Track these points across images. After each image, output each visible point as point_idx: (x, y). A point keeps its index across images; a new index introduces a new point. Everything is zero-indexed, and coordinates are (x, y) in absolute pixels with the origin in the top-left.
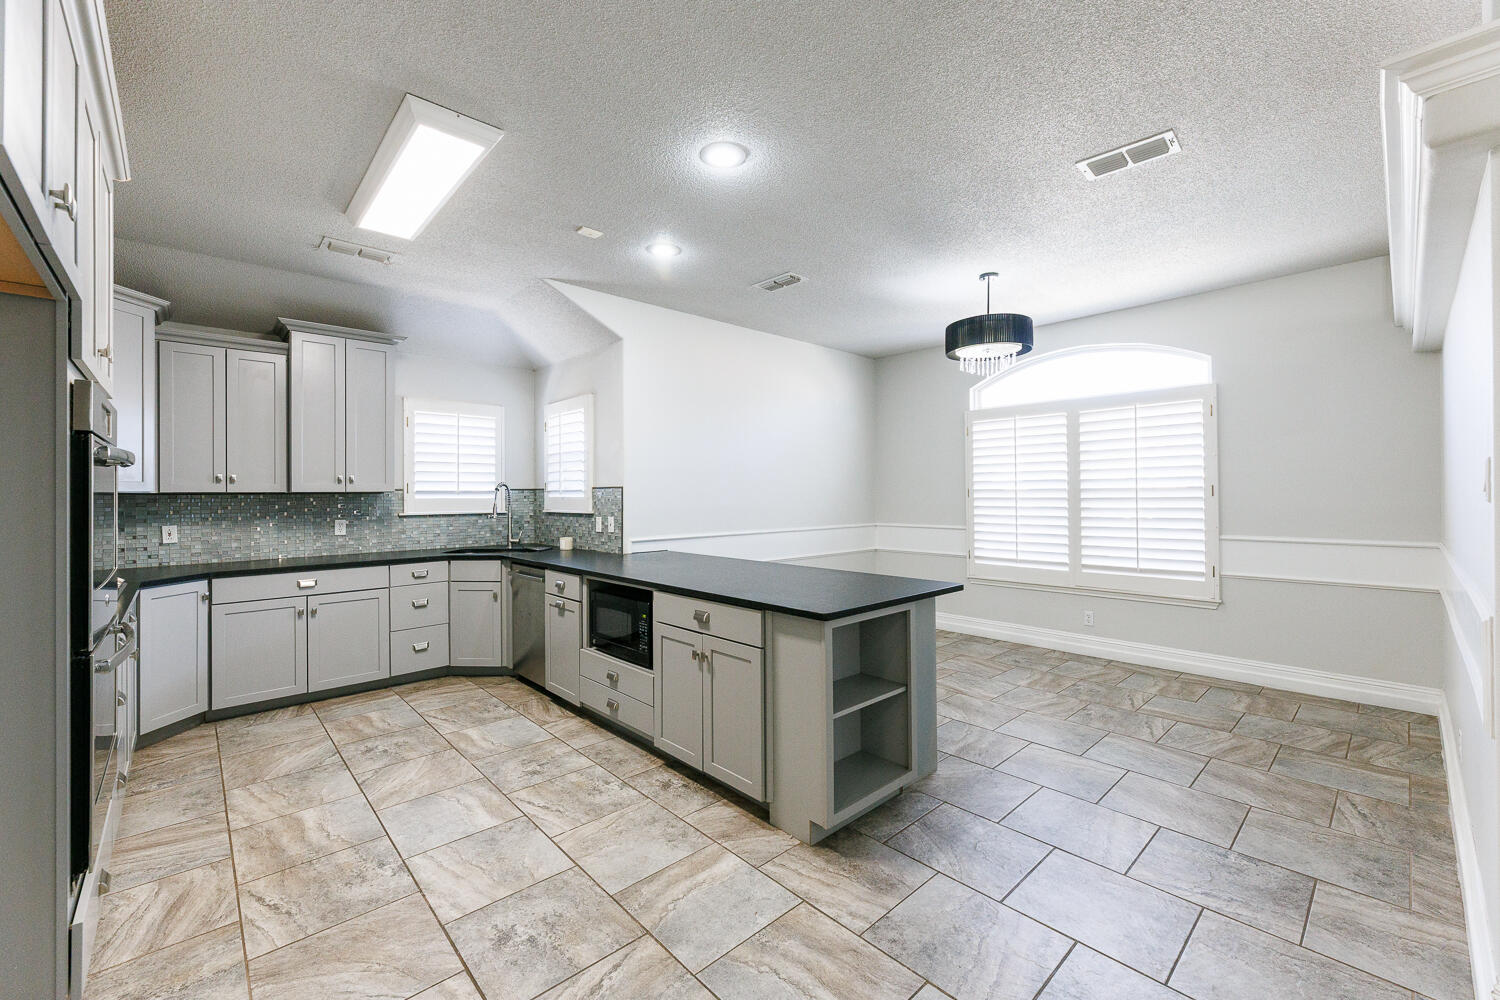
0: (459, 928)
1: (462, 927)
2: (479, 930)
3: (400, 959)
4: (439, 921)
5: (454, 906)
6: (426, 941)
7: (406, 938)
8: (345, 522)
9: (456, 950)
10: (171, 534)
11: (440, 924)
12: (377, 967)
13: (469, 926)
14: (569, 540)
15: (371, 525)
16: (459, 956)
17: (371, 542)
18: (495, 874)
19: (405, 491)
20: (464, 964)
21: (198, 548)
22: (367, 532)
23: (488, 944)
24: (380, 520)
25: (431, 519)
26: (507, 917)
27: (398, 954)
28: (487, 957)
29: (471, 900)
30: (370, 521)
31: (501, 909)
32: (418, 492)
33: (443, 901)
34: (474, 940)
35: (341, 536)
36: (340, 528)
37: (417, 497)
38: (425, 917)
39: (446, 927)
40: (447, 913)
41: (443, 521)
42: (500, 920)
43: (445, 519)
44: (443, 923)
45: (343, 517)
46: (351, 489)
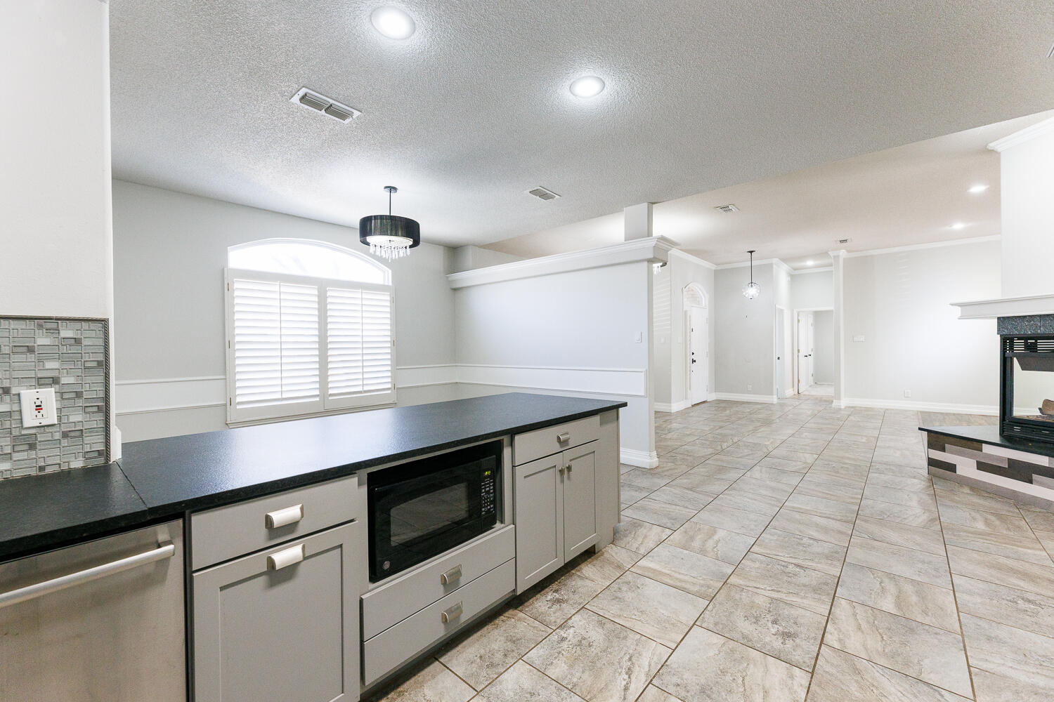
0: (804, 662)
1: (801, 661)
2: (794, 650)
3: (857, 681)
4: (812, 678)
5: (792, 677)
6: (832, 675)
7: (842, 689)
9: (818, 655)
11: (812, 676)
12: (875, 691)
13: (797, 657)
16: (819, 651)
18: (741, 668)
20: (820, 645)
23: (798, 641)
26: (771, 641)
27: (855, 684)
28: (805, 637)
29: (777, 670)
31: (768, 647)
33: (795, 687)
34: (803, 649)
38: (818, 690)
39: (811, 671)
40: (801, 678)
42: (777, 644)
44: (810, 675)
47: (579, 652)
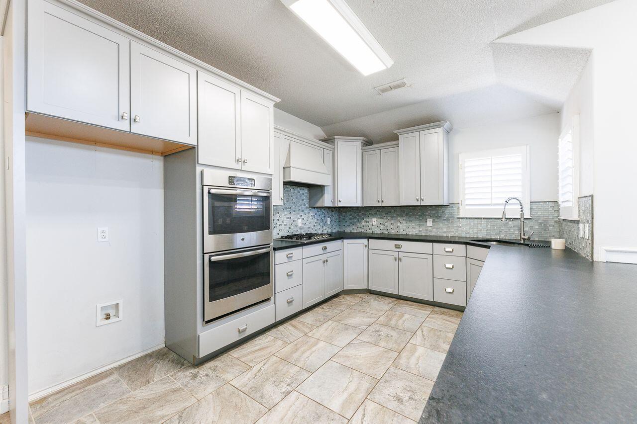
8: (431, 219)
10: (375, 221)
14: (562, 241)
15: (443, 222)
17: (443, 230)
19: (460, 204)
21: (382, 227)
22: (441, 225)
24: (448, 220)
25: (476, 220)
30: (444, 220)
32: (467, 205)
35: (429, 227)
36: (430, 223)
37: (467, 207)
41: (484, 221)
43: (485, 220)
45: (431, 217)
46: (423, 204)
47: (282, 378)
